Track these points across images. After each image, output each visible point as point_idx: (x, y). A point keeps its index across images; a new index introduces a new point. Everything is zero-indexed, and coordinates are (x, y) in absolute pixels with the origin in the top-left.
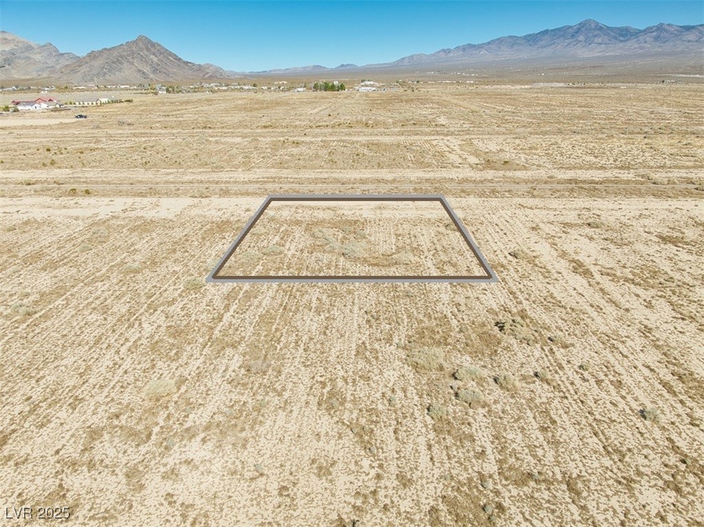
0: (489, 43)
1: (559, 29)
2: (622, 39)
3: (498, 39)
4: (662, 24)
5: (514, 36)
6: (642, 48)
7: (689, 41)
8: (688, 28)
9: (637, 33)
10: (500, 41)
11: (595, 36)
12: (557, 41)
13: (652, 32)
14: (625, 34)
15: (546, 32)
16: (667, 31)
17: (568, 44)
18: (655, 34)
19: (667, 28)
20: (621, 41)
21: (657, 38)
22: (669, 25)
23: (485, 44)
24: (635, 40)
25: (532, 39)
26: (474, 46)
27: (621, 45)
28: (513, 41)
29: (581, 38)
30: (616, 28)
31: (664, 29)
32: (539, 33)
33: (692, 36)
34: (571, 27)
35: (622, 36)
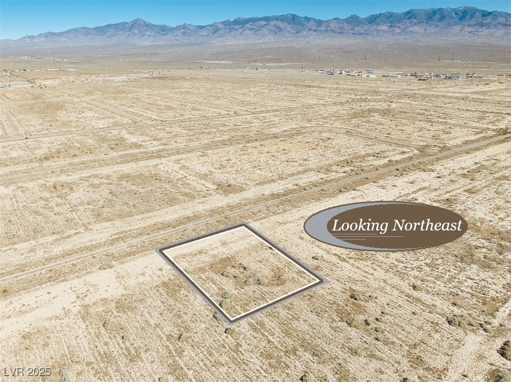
0: (67, 32)
1: (120, 24)
2: (163, 33)
3: (74, 29)
4: (185, 24)
5: (86, 28)
6: (177, 40)
7: (203, 36)
8: (201, 27)
9: (171, 30)
10: (76, 31)
11: (145, 30)
12: (119, 33)
13: (181, 29)
14: (164, 30)
15: (110, 26)
16: (188, 29)
17: (128, 36)
18: (182, 30)
19: (189, 26)
20: (163, 35)
21: (184, 33)
22: (189, 25)
23: (64, 33)
24: (171, 34)
25: (101, 30)
26: (55, 34)
27: (163, 37)
28: (86, 31)
29: (136, 31)
30: (158, 25)
31: (187, 27)
32: (105, 26)
33: (204, 33)
34: (127, 23)
35: (162, 31)
